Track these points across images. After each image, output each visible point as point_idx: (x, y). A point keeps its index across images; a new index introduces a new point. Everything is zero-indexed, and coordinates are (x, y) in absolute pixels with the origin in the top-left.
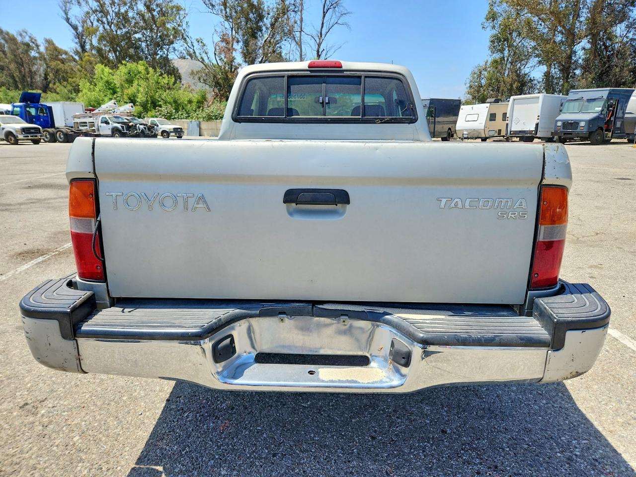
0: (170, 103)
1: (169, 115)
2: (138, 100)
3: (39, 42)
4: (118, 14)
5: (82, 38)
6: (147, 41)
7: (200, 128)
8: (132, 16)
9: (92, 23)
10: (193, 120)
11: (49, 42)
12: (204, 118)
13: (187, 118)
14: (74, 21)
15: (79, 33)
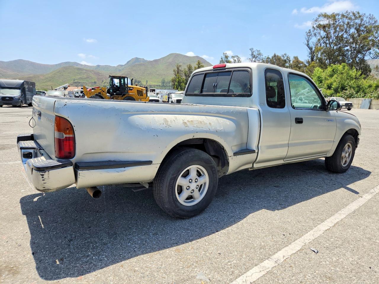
0: (353, 88)
1: (350, 95)
2: (333, 86)
3: (291, 59)
4: (337, 37)
5: (313, 54)
6: (351, 50)
7: (371, 104)
8: (345, 37)
9: (321, 45)
10: (367, 99)
11: (296, 58)
12: (375, 97)
13: (363, 97)
14: (311, 45)
15: (312, 51)
